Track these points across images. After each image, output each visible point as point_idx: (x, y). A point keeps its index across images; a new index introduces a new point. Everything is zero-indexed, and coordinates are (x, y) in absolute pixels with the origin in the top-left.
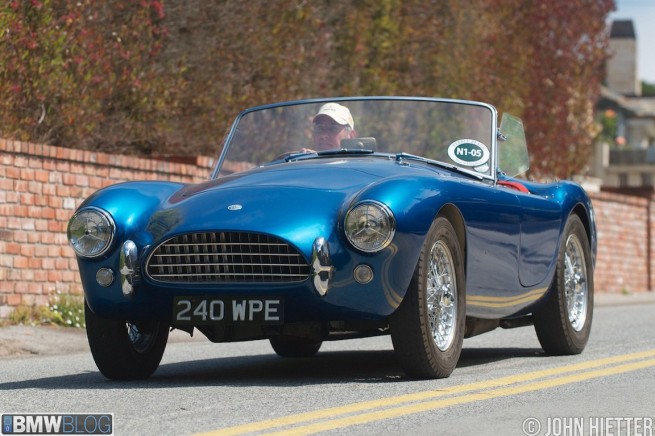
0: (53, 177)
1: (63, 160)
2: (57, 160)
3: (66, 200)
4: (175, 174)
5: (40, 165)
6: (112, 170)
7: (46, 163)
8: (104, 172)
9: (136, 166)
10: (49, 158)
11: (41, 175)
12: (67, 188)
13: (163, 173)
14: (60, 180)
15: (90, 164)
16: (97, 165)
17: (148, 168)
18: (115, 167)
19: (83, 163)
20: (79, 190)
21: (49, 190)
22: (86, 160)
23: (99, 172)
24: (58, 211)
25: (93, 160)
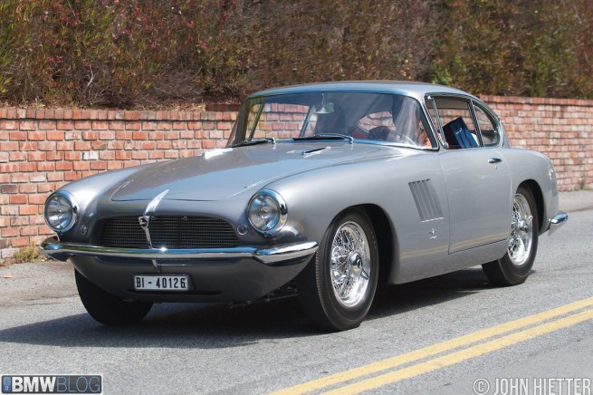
0: (69, 135)
1: (83, 120)
2: (74, 121)
3: (86, 153)
4: (223, 121)
5: (54, 126)
6: (145, 123)
7: (60, 125)
8: (135, 126)
9: (174, 119)
10: (65, 120)
11: (55, 134)
12: (89, 143)
13: (209, 121)
14: (80, 137)
15: (116, 120)
16: (125, 121)
17: (189, 118)
18: (148, 121)
19: (108, 121)
20: (104, 143)
21: (64, 147)
22: (110, 118)
23: (129, 126)
24: (76, 163)
25: (118, 117)
